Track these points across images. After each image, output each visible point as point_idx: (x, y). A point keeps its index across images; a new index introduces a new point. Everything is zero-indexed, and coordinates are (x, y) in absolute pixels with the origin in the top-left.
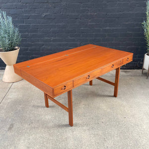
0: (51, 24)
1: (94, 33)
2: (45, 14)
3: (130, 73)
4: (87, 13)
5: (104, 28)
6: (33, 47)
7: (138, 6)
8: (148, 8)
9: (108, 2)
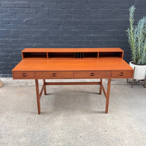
0: (33, 30)
1: (78, 40)
2: (26, 19)
3: (115, 81)
4: (70, 19)
5: (88, 35)
6: (14, 53)
7: (122, 14)
8: (131, 15)
9: (92, 9)
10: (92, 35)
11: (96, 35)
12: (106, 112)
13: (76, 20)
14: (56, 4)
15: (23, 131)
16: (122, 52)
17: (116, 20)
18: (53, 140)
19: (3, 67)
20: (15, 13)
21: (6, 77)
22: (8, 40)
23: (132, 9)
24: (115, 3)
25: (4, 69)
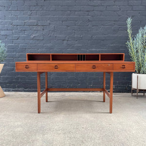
0: (39, 45)
2: (34, 35)
4: (74, 35)
7: (121, 30)
8: (129, 26)
9: (93, 26)
10: (94, 49)
11: (98, 50)
12: (111, 112)
13: (79, 36)
14: (61, 22)
15: (19, 123)
16: (123, 55)
17: (116, 35)
18: (52, 130)
19: (7, 81)
20: (24, 30)
21: (9, 91)
22: (15, 55)
23: (129, 20)
24: (114, 21)
25: (7, 83)
